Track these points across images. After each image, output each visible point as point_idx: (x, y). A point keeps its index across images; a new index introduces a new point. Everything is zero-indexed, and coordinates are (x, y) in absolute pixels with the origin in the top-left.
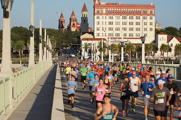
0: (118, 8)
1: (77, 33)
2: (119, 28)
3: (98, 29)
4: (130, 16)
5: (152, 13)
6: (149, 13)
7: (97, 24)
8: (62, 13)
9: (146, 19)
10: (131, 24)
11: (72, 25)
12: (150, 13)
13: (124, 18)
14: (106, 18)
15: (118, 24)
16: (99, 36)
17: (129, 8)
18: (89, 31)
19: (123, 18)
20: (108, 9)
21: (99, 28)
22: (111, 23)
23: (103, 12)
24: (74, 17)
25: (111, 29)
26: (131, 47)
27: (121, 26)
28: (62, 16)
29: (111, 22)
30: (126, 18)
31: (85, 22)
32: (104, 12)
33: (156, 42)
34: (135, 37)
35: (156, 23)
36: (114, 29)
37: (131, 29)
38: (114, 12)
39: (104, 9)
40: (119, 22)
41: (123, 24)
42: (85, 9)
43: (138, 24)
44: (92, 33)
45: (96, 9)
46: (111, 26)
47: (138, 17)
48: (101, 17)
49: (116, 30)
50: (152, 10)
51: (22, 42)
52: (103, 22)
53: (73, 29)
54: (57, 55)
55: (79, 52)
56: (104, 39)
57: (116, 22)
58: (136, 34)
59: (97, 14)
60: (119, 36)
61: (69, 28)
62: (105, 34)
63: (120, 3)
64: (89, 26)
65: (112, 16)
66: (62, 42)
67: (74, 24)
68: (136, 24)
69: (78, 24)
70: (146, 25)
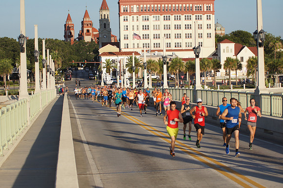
0: (156, 4)
1: (94, 45)
2: (159, 35)
3: (126, 38)
4: (176, 15)
5: (210, 9)
6: (205, 10)
7: (125, 29)
8: (69, 14)
9: (201, 19)
10: (178, 27)
11: (85, 31)
12: (207, 9)
13: (167, 19)
14: (137, 20)
15: (156, 28)
16: (128, 47)
17: (173, 4)
18: (113, 41)
19: (164, 19)
20: (142, 6)
21: (127, 35)
22: (146, 28)
23: (133, 10)
24: (87, 19)
25: (146, 37)
26: (179, 64)
27: (162, 32)
28: (69, 18)
29: (146, 26)
30: (169, 19)
31: (105, 27)
32: (135, 11)
33: (217, 55)
34: (184, 47)
35: (216, 26)
36: (151, 37)
37: (178, 36)
38: (151, 10)
39: (135, 6)
40: (159, 26)
41: (165, 28)
42: (104, 6)
43: (188, 27)
44: (117, 44)
45: (122, 6)
46: (146, 32)
47: (188, 16)
48: (130, 18)
49: (154, 38)
50: (209, 5)
51: (8, 61)
52: (133, 26)
53: (87, 39)
54: (64, 80)
55: (98, 73)
56: (137, 53)
57: (154, 26)
58: (186, 43)
59: (123, 14)
60: (159, 47)
61: (81, 37)
62: (138, 44)
64: (112, 33)
65: (147, 16)
66: (70, 60)
67: (88, 31)
68: (186, 28)
69: (94, 30)
70: (201, 28)
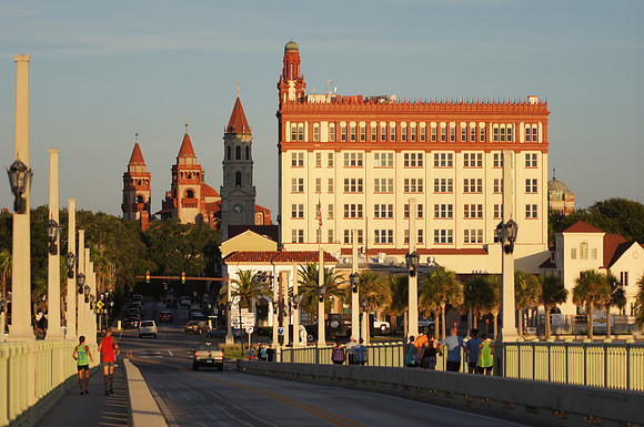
1: (206, 233)
2: (391, 207)
4: (440, 153)
5: (535, 138)
6: (522, 141)
7: (294, 189)
8: (137, 145)
18: (259, 223)
19: (406, 164)
21: (301, 207)
22: (355, 186)
23: (318, 137)
25: (354, 212)
27: (399, 199)
30: (420, 164)
31: (238, 182)
32: (325, 137)
33: (554, 266)
36: (369, 211)
39: (324, 124)
40: (391, 181)
41: (407, 189)
45: (288, 123)
46: (354, 199)
53: (187, 215)
54: (119, 328)
56: (328, 257)
57: (377, 181)
58: (466, 232)
59: (292, 146)
63: (393, 97)
